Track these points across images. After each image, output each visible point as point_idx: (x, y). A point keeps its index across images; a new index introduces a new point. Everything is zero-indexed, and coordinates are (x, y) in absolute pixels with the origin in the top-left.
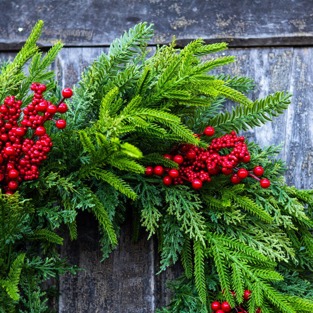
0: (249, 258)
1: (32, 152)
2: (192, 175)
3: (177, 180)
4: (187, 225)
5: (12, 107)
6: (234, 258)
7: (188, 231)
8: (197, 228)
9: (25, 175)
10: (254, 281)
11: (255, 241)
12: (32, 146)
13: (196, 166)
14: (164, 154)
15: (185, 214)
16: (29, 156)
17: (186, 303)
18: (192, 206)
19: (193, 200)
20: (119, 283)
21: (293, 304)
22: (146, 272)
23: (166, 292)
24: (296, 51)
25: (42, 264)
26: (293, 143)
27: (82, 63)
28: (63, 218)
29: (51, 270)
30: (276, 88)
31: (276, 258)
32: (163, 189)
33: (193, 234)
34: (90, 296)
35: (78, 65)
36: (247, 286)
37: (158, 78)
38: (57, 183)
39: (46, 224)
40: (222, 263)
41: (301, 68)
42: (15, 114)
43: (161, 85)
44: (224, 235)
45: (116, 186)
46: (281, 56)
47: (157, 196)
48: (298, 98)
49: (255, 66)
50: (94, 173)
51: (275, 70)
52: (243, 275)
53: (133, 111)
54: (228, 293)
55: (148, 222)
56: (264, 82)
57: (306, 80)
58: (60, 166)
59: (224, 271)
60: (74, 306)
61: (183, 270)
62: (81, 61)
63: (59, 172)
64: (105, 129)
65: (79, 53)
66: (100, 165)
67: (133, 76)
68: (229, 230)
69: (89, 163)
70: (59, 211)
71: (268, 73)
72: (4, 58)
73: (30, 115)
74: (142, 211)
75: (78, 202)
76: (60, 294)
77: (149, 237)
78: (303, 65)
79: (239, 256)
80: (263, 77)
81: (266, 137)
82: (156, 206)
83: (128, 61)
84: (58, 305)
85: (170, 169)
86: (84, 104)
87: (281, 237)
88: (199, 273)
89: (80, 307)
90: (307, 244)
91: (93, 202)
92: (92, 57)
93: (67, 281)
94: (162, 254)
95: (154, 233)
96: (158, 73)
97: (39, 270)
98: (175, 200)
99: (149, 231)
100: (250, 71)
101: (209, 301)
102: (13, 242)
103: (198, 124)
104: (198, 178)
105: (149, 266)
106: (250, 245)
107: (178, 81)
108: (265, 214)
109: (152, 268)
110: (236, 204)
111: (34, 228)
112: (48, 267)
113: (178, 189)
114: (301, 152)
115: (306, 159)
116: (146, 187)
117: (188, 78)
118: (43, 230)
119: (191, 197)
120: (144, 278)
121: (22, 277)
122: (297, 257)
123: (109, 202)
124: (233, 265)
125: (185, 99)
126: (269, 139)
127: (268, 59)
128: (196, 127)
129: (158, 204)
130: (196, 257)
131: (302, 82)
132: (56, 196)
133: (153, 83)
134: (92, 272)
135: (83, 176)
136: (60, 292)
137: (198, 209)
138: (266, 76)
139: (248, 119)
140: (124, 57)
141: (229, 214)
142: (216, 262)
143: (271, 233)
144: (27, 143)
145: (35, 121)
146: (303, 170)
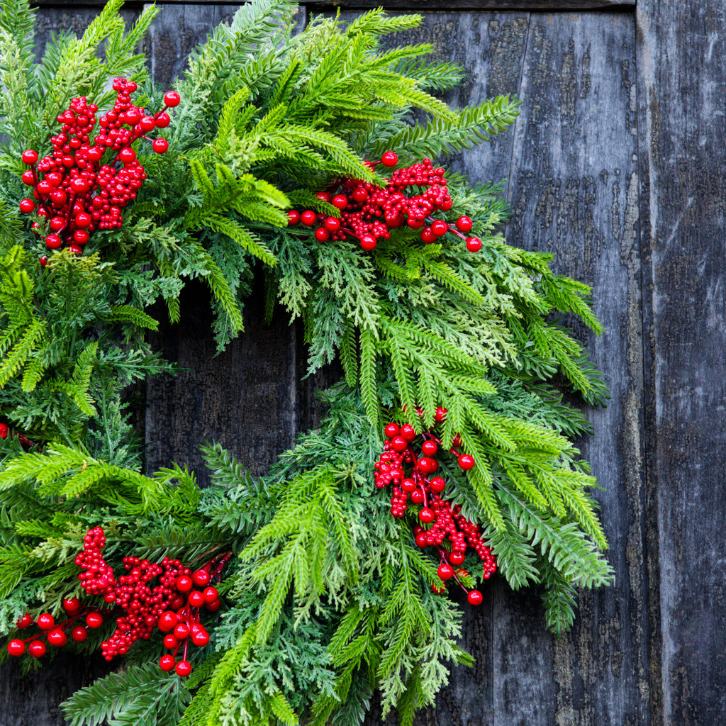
0: (446, 358)
1: (114, 186)
2: (361, 227)
3: (336, 234)
4: (351, 305)
5: (82, 114)
6: (422, 358)
7: (353, 313)
8: (366, 310)
9: (100, 221)
10: (452, 395)
11: (456, 332)
12: (113, 176)
13: (367, 212)
14: (317, 192)
15: (348, 288)
16: (109, 192)
17: (346, 425)
18: (358, 275)
19: (361, 266)
20: (240, 390)
21: (509, 430)
22: (283, 374)
23: (313, 406)
24: (534, 19)
25: (123, 360)
26: (523, 172)
27: (184, 30)
28: (160, 291)
29: (137, 369)
30: (499, 79)
31: (487, 360)
32: (314, 247)
33: (360, 318)
34: (195, 410)
35: (176, 35)
36: (442, 402)
37: (311, 72)
38: (151, 235)
39: (131, 296)
40: (404, 365)
41: (540, 47)
42: (86, 126)
43: (315, 85)
44: (409, 322)
45: (244, 244)
46: (509, 26)
47: (304, 256)
48: (534, 98)
49: (467, 42)
50: (208, 222)
51: (498, 50)
52: (435, 384)
53: (272, 127)
54: (411, 411)
55: (290, 297)
56: (481, 70)
57: (548, 68)
58: (156, 208)
59: (407, 377)
60: (170, 425)
61: (343, 373)
62: (182, 27)
63: (153, 217)
64: (229, 156)
65: (180, 14)
66: (219, 211)
67: (272, 67)
68: (416, 314)
69: (201, 206)
70: (154, 277)
71: (488, 55)
72: (54, 17)
73: (110, 129)
74: (281, 280)
75: (184, 265)
76: (148, 406)
77: (291, 321)
78: (546, 42)
79: (430, 356)
80: (479, 61)
81: (480, 161)
82: (302, 273)
83: (262, 39)
84: (144, 423)
85: (327, 217)
86: (192, 110)
87: (496, 326)
88: (368, 379)
89: (179, 427)
90: (537, 338)
91: (207, 267)
92: (200, 20)
93: (158, 385)
94: (311, 349)
95: (299, 315)
96: (310, 63)
97: (120, 368)
98: (334, 264)
99: (292, 312)
100: (458, 50)
101: (382, 422)
102: (81, 325)
103: (372, 142)
104: (371, 232)
105: (288, 364)
106: (447, 338)
107: (343, 79)
108: (473, 292)
109: (293, 369)
110: (427, 274)
111: (112, 303)
112: (132, 364)
113: (337, 246)
114: (535, 187)
115: (544, 199)
116: (287, 243)
117: (358, 75)
118: (126, 306)
119: (358, 260)
120: (280, 383)
121: (94, 379)
122: (521, 357)
123: (230, 265)
124: (420, 368)
125: (353, 108)
126: (485, 164)
127: (488, 30)
128: (368, 148)
129: (306, 270)
130: (363, 354)
131: (542, 72)
132: (147, 253)
133: (303, 79)
134: (198, 372)
135: (191, 224)
136: (148, 403)
137: (369, 280)
138: (485, 60)
139: (451, 138)
140: (257, 35)
141: (417, 290)
142: (395, 363)
143: (481, 320)
144: (106, 173)
145: (119, 139)
146: (537, 216)
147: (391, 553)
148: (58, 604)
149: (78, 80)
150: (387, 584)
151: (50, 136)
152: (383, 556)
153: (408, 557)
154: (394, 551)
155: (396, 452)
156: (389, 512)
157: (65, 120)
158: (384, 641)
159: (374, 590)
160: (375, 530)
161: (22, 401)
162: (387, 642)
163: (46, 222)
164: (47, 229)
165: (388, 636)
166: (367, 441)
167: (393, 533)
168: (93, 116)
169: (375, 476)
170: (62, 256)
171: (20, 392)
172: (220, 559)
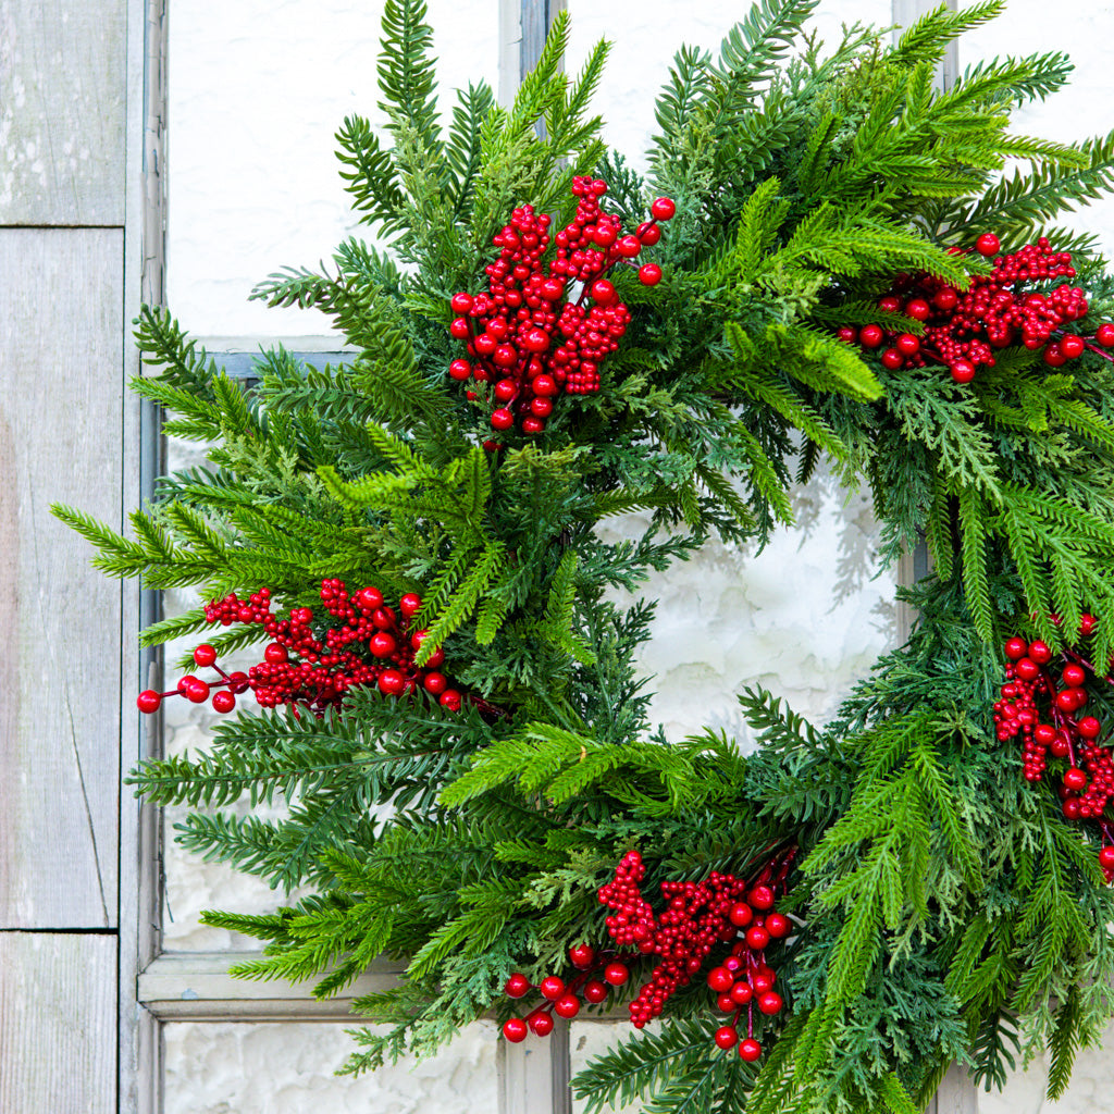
0: (1092, 543)
1: (585, 334)
2: (952, 349)
3: (912, 359)
4: (951, 457)
5: (528, 232)
6: (1055, 541)
7: (956, 469)
8: (975, 463)
9: (566, 382)
10: (1104, 596)
11: (1103, 499)
13: (959, 326)
15: (943, 435)
16: (578, 343)
17: (947, 641)
18: (956, 412)
19: (957, 398)
36: (1089, 607)
38: (645, 401)
40: (1028, 552)
42: (537, 248)
43: (865, 144)
44: (1032, 488)
52: (1077, 581)
54: (1044, 620)
59: (1035, 571)
63: (647, 374)
68: (1042, 475)
73: (573, 251)
79: (1068, 538)
85: (901, 335)
88: (975, 575)
96: (849, 110)
98: (916, 404)
101: (1000, 634)
104: (966, 357)
106: (1092, 510)
107: (905, 134)
117: (926, 124)
119: (952, 391)
124: (1054, 557)
130: (966, 537)
141: (1041, 440)
142: (1015, 550)
144: (571, 317)
145: (586, 266)
147: (1028, 833)
148: (561, 957)
149: (516, 179)
150: (1025, 880)
151: (482, 262)
152: (1017, 840)
153: (1054, 835)
154: (1033, 831)
155: (1024, 681)
156: (1020, 773)
157: (505, 243)
158: (1024, 957)
159: (1006, 888)
160: (1001, 801)
161: (479, 655)
162: (1028, 959)
163: (489, 389)
164: (491, 399)
165: (1030, 951)
166: (980, 664)
167: (1029, 805)
168: (545, 233)
169: (996, 723)
170: (523, 456)
171: (474, 642)
172: (782, 859)
